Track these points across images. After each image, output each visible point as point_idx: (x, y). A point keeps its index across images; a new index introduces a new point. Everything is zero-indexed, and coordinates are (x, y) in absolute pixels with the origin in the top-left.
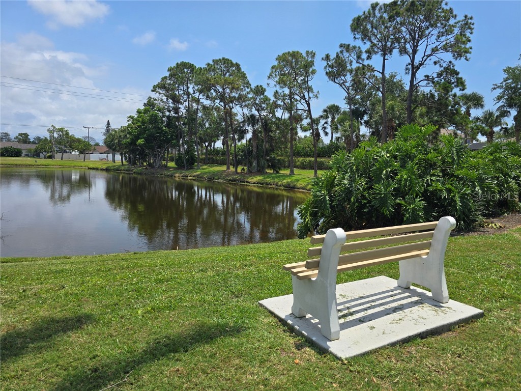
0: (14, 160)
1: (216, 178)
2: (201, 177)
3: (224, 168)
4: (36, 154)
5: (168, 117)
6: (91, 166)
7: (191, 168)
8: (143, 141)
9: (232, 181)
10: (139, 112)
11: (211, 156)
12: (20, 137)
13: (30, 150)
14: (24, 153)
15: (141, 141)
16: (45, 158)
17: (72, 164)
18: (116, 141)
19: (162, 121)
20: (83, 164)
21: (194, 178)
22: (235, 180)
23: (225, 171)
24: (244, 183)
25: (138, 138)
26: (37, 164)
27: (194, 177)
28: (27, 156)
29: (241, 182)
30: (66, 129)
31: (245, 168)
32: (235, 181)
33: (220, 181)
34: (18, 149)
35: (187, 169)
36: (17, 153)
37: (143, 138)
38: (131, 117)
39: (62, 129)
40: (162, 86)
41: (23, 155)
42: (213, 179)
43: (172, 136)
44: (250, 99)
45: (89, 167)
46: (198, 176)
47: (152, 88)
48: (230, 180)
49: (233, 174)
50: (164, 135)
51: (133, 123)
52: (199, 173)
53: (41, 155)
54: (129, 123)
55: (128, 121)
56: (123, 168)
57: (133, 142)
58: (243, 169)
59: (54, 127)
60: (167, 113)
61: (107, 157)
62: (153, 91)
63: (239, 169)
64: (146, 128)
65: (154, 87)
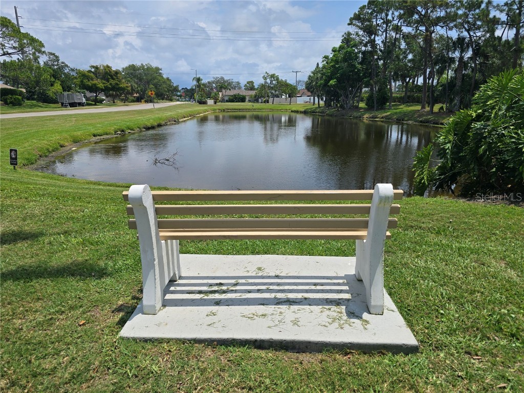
0: (239, 105)
1: (406, 119)
2: (389, 119)
3: (419, 108)
4: (256, 99)
5: (364, 53)
6: (294, 109)
7: (382, 109)
8: (335, 81)
9: (424, 123)
10: (334, 50)
11: (412, 94)
12: (248, 85)
13: (251, 96)
14: (247, 99)
15: (332, 82)
16: (262, 103)
17: (279, 107)
18: (314, 83)
19: (358, 57)
20: (288, 107)
21: (382, 120)
22: (427, 121)
23: (419, 110)
24: (438, 124)
25: (330, 78)
26: (254, 108)
27: (382, 118)
28: (250, 101)
29: (434, 123)
30: (277, 75)
31: (444, 106)
32: (427, 123)
33: (410, 122)
34: (243, 96)
35: (377, 110)
36: (242, 99)
37: (336, 78)
38: (326, 57)
39: (274, 74)
40: (357, 17)
41: (247, 100)
42: (403, 120)
43: (364, 74)
44: (461, 16)
45: (292, 110)
46: (386, 117)
47: (348, 22)
48: (421, 122)
49: (426, 115)
50: (356, 73)
51: (327, 63)
52: (388, 113)
53: (260, 100)
54: (323, 63)
55: (323, 61)
56: (318, 110)
57: (326, 84)
58: (442, 108)
59: (268, 74)
60: (363, 48)
61: (310, 99)
62: (349, 24)
63: (436, 108)
64: (339, 67)
65: (351, 19)
